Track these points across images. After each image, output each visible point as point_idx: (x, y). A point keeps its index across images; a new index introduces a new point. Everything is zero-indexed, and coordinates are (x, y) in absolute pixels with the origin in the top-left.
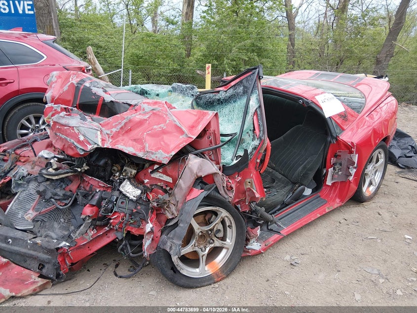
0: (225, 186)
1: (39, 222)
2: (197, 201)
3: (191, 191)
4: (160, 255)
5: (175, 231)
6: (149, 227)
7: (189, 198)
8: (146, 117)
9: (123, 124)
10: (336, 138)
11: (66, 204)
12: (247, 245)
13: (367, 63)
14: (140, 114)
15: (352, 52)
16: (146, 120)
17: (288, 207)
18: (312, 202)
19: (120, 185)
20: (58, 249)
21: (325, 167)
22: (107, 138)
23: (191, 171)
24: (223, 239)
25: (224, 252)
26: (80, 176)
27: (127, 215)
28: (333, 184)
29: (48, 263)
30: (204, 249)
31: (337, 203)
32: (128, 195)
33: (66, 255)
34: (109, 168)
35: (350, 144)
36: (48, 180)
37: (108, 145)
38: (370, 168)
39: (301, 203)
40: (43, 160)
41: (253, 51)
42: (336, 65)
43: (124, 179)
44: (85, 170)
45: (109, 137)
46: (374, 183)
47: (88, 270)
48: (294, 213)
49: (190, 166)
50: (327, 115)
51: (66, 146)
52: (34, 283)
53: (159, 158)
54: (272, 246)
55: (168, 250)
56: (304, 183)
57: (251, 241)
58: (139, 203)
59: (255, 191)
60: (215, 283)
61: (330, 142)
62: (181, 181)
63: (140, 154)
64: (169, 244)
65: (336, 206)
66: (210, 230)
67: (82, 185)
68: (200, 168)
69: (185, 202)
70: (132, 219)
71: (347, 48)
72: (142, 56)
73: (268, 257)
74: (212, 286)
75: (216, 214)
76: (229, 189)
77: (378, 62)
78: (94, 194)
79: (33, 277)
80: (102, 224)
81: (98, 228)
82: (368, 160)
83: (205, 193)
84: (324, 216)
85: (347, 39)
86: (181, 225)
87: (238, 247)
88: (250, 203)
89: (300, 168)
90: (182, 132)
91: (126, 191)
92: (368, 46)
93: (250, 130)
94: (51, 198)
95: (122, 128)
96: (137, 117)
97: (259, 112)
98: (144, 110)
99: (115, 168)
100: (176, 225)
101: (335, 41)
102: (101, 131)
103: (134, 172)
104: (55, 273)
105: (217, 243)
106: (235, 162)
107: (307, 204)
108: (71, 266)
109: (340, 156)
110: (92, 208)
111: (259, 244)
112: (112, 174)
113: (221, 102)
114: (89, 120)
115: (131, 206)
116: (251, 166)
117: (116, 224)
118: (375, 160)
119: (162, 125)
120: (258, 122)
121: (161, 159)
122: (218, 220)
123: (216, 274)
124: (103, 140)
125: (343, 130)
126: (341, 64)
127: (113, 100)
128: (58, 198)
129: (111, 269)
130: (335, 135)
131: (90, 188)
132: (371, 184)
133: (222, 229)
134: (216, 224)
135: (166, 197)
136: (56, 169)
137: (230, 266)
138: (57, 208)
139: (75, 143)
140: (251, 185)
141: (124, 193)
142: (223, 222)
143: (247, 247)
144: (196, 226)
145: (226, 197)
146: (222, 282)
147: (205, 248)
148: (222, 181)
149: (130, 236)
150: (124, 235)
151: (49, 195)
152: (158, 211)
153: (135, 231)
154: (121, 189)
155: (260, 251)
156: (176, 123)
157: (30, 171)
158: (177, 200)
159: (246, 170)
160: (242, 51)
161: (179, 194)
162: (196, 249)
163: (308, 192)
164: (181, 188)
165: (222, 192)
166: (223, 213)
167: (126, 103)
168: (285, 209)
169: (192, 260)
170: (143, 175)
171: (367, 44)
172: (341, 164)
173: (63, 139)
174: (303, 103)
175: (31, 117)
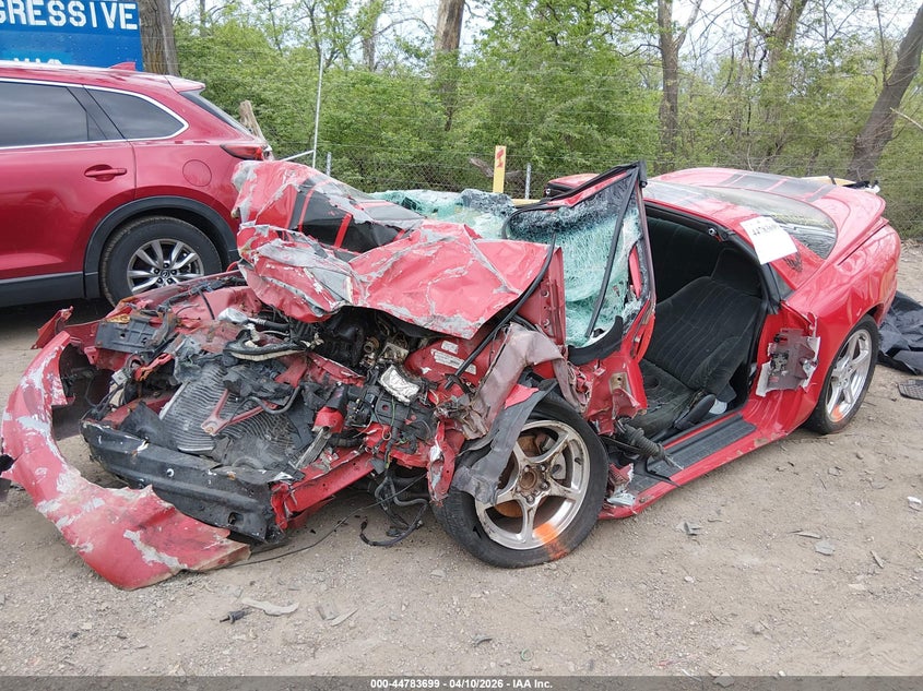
0: (574, 384)
1: (226, 440)
2: (525, 409)
3: (513, 389)
4: (455, 502)
5: (486, 461)
6: (435, 452)
7: (509, 402)
8: (431, 253)
9: (389, 265)
10: (779, 305)
11: (280, 407)
12: (609, 496)
13: (834, 152)
14: (419, 247)
15: (803, 129)
16: (430, 258)
17: (680, 435)
18: (728, 428)
19: (380, 375)
20: (272, 484)
21: (754, 360)
22: (362, 289)
23: (515, 352)
24: (565, 482)
25: (566, 506)
26: (305, 357)
27: (395, 429)
28: (770, 394)
29: (249, 511)
30: (531, 498)
31: (777, 431)
32: (395, 393)
33: (285, 496)
34: (358, 345)
35: (806, 317)
36: (240, 362)
37: (363, 302)
38: (843, 364)
39: (708, 428)
40: (228, 325)
41: (590, 119)
42: (765, 153)
43: (388, 365)
44: (317, 346)
45: (365, 288)
46: (848, 398)
47: (313, 531)
48: (693, 446)
49: (513, 343)
50: (763, 259)
51: (287, 302)
52: (220, 548)
53: (456, 329)
54: (651, 504)
55: (473, 494)
56: (713, 389)
57: (618, 490)
58: (414, 410)
59: (630, 395)
60: (549, 562)
61: (767, 311)
62: (496, 372)
63: (421, 321)
64: (474, 482)
65: (774, 436)
66: (543, 464)
67: (310, 373)
68: (532, 348)
69: (502, 409)
70: (402, 437)
71: (791, 119)
72: (351, 123)
73: (646, 523)
74: (546, 566)
75: (554, 435)
76: (581, 389)
77: (858, 151)
78: (335, 390)
79: (218, 538)
80: (349, 445)
81: (340, 450)
82: (839, 351)
83: (540, 395)
84: (751, 455)
85: (792, 100)
86: (497, 449)
87: (593, 499)
88: (617, 419)
89: (707, 360)
90: (498, 283)
91: (391, 387)
92: (836, 116)
93: (622, 283)
94: (251, 394)
95: (387, 272)
96: (414, 252)
97: (640, 249)
98: (425, 239)
99: (369, 344)
100: (487, 449)
101: (766, 104)
102: (352, 277)
103: (404, 352)
104: (264, 529)
105: (555, 490)
106: (593, 340)
107: (718, 430)
108: (292, 517)
109: (786, 339)
110: (331, 414)
111: (632, 497)
112: (362, 354)
113: (562, 228)
114: (331, 256)
115: (400, 414)
116: (624, 349)
117: (375, 444)
118: (851, 351)
119: (460, 269)
120: (639, 267)
121: (460, 330)
122: (559, 447)
123: (552, 546)
124: (355, 293)
125: (793, 289)
126: (778, 153)
127: (370, 220)
128: (264, 395)
129: (354, 530)
130: (776, 299)
131: (325, 378)
132: (842, 398)
133: (564, 465)
134: (554, 453)
135: (465, 400)
136: (259, 343)
137: (577, 533)
138: (264, 412)
139: (307, 297)
140: (623, 385)
141: (388, 389)
142: (566, 452)
143: (608, 500)
144: (520, 455)
145: (576, 404)
146: (562, 561)
147: (534, 495)
148: (566, 374)
149: (397, 469)
150: (388, 466)
151: (246, 389)
152: (449, 425)
153: (406, 460)
154: (382, 382)
155: (631, 512)
156: (484, 265)
157: (206, 345)
158: (488, 404)
159: (614, 355)
160: (566, 119)
161: (490, 393)
162: (519, 497)
163: (719, 408)
164: (496, 384)
165: (567, 394)
166: (569, 434)
167: (393, 227)
168: (674, 438)
169: (508, 517)
170: (420, 358)
171: (836, 112)
172: (786, 356)
173: (281, 289)
174: (717, 234)
175: (156, 244)
